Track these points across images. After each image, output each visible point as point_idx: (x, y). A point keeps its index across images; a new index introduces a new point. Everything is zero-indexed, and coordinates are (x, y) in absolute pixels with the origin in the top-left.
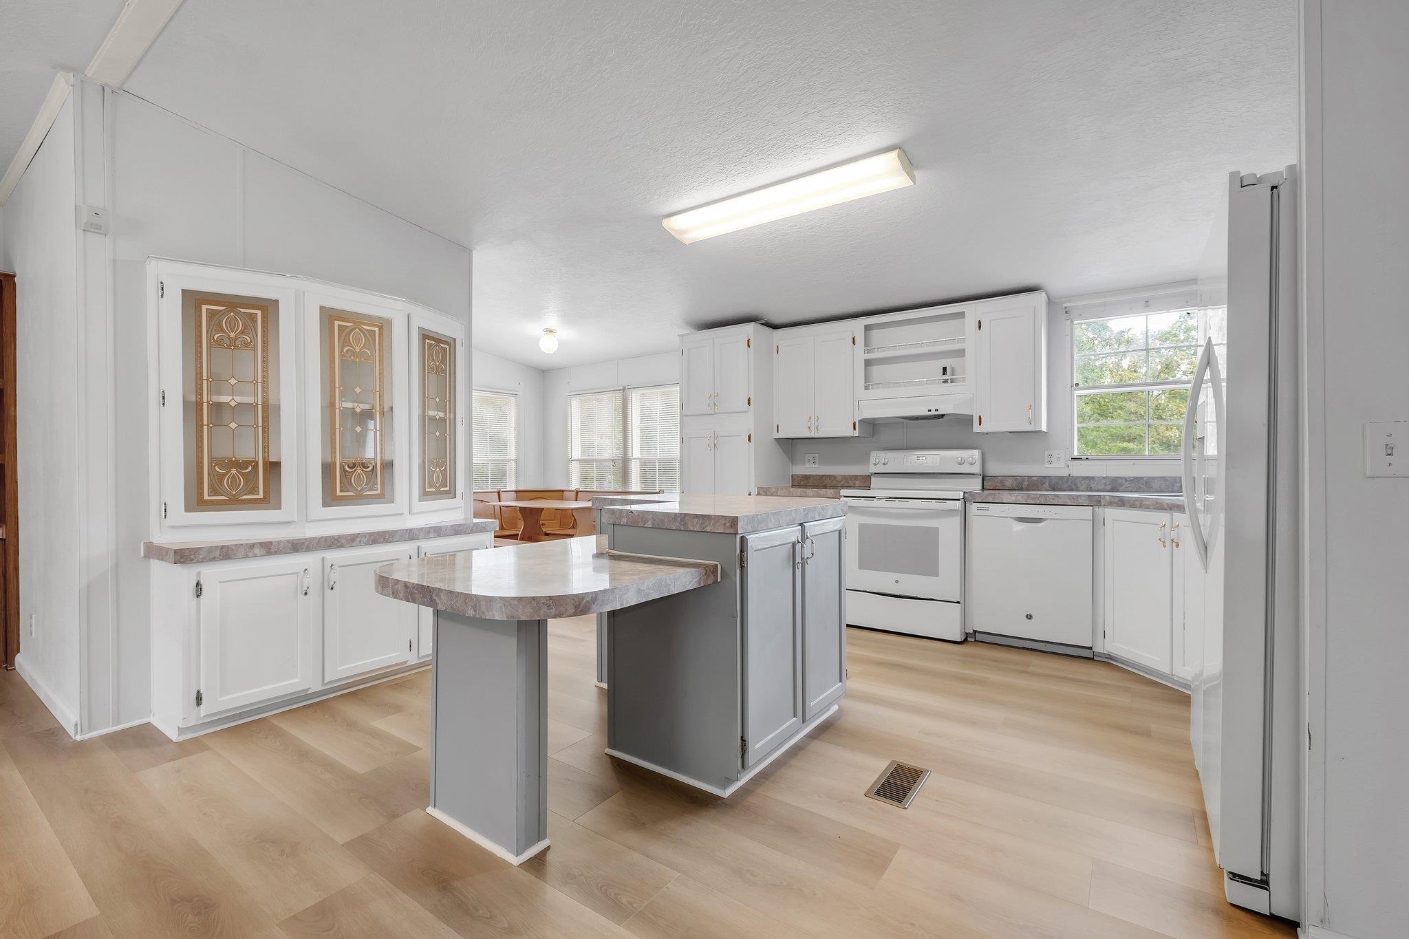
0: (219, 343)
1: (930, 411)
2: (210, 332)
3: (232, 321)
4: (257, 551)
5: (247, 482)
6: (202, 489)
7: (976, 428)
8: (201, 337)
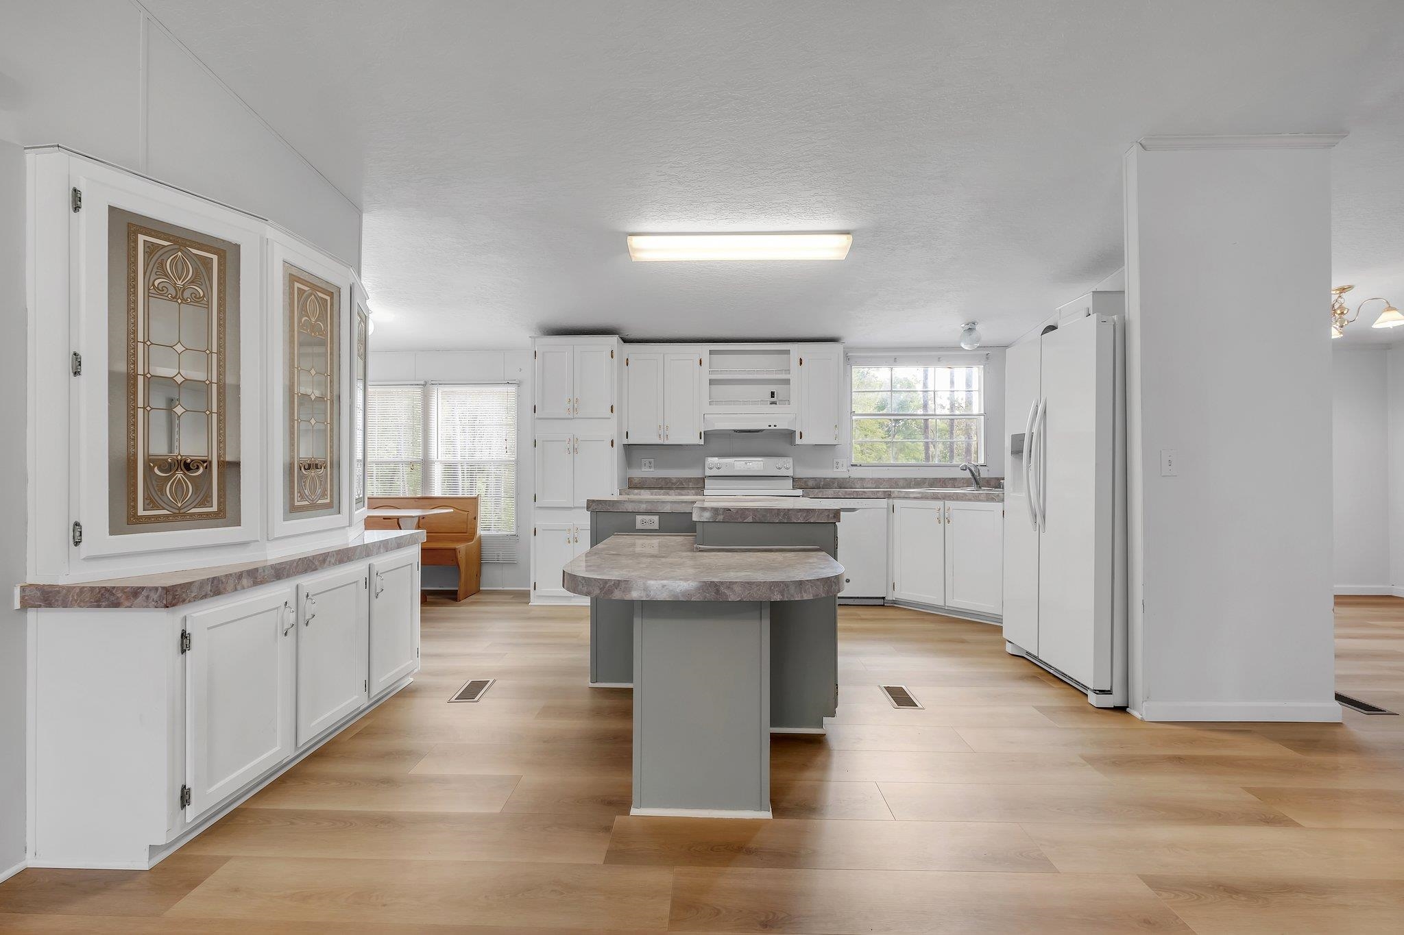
0: (160, 292)
1: (770, 426)
2: (148, 274)
3: (179, 263)
4: (245, 581)
5: (197, 490)
6: (135, 500)
7: (798, 441)
8: (135, 279)
